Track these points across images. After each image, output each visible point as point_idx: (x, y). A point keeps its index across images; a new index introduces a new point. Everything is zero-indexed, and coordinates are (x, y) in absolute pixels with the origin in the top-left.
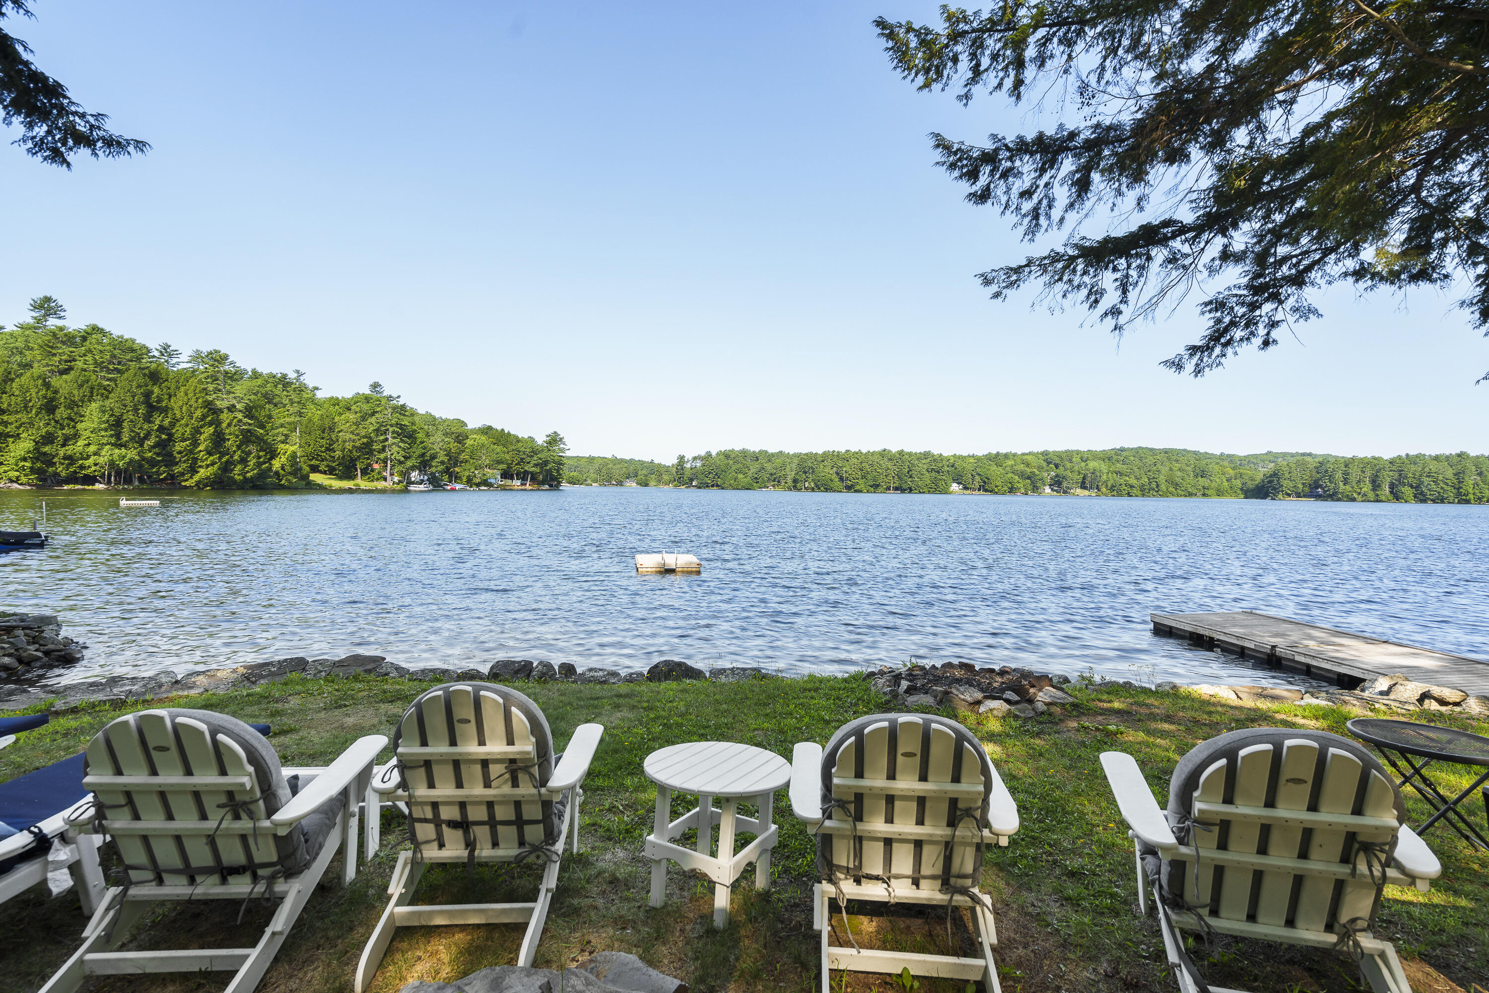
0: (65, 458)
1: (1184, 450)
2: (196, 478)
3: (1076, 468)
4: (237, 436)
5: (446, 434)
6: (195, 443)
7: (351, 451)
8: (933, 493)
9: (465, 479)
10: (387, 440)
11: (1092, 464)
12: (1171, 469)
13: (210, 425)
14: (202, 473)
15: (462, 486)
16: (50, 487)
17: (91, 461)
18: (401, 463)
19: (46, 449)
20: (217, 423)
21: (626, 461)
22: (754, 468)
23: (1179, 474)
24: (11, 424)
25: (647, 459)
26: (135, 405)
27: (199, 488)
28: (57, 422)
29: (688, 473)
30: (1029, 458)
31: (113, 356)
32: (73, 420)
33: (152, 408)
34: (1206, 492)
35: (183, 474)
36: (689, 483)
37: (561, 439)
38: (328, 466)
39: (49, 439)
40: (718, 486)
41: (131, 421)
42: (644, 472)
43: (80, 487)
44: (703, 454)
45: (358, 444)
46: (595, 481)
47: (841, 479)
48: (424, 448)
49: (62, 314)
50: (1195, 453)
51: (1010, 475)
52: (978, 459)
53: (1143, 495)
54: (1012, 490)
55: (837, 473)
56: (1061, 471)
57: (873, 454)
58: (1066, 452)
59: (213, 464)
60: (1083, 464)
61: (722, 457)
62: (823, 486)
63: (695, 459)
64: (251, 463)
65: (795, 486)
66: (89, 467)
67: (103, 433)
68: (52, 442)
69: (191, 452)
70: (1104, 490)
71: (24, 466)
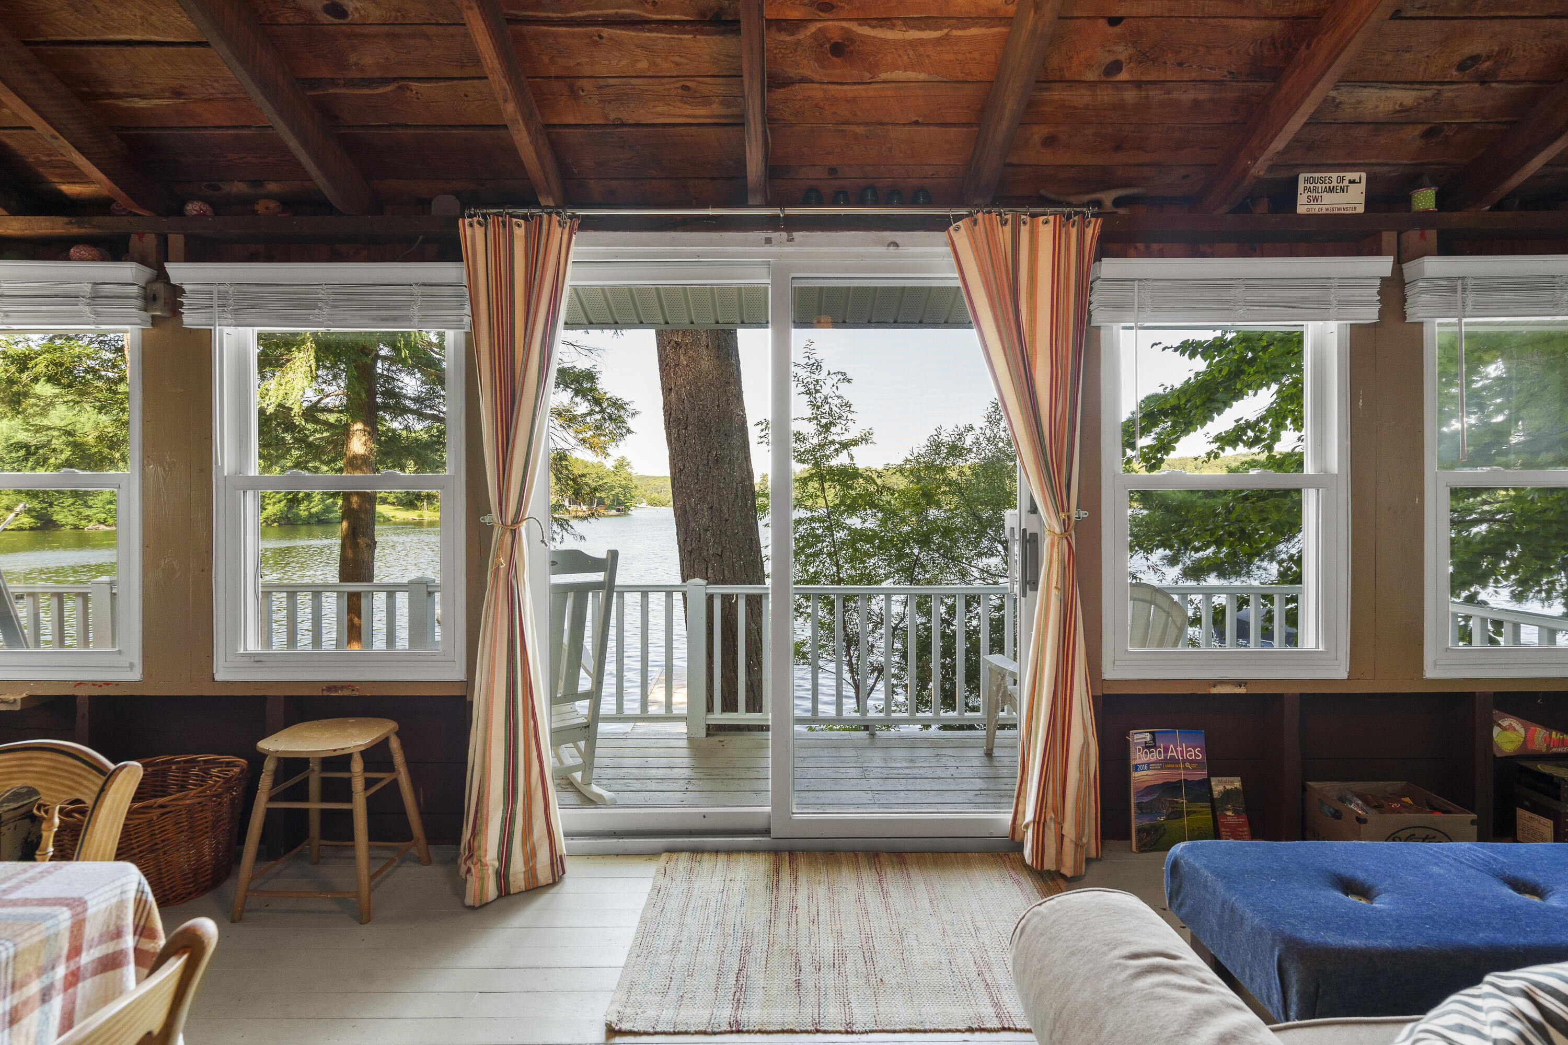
71: (110, 509)
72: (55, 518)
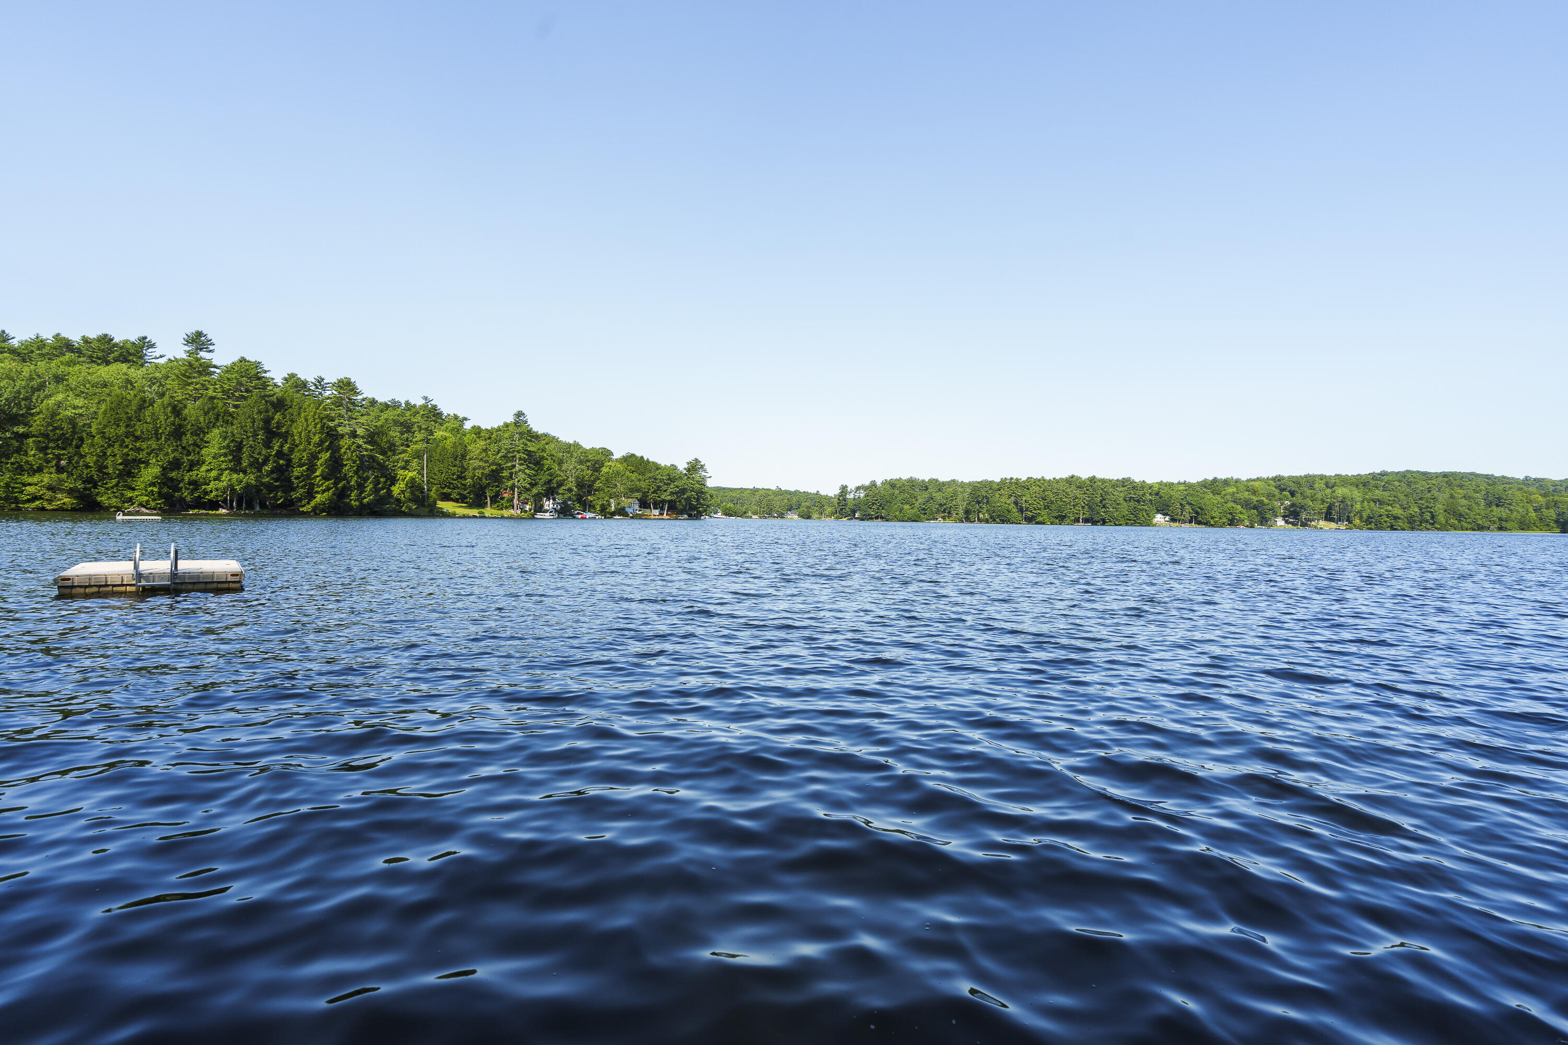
0: (190, 483)
1: (1472, 474)
2: (313, 503)
3: (1319, 496)
4: (354, 462)
5: (581, 462)
6: (312, 468)
7: (480, 479)
8: (1132, 525)
9: (598, 508)
10: (514, 466)
11: (1340, 491)
12: (1452, 497)
13: (327, 450)
14: (319, 498)
15: (592, 515)
16: (178, 512)
17: (212, 485)
18: (528, 490)
19: (173, 474)
20: (334, 449)
21: (789, 493)
22: (922, 498)
23: (1464, 502)
24: (143, 450)
25: (813, 490)
26: (255, 431)
27: (316, 514)
28: (184, 448)
29: (850, 505)
30: (1257, 484)
31: (240, 384)
32: (198, 446)
33: (271, 433)
34: (1504, 524)
35: (300, 500)
36: (851, 515)
37: (702, 466)
38: (459, 494)
39: (176, 464)
40: (882, 518)
41: (251, 447)
42: (807, 504)
43: (204, 511)
44: (867, 483)
45: (487, 471)
46: (755, 513)
47: (1021, 510)
48: (551, 475)
49: (211, 348)
50: (1487, 477)
51: (1230, 504)
52: (1189, 486)
53: (1412, 529)
54: (1233, 522)
55: (1016, 503)
56: (1298, 499)
57: (1057, 481)
58: (1306, 476)
59: (328, 489)
60: (1329, 491)
61: (888, 487)
62: (1000, 518)
63: (858, 488)
64: (368, 489)
65: (967, 517)
66: (211, 492)
67: (222, 459)
68: (179, 468)
69: (308, 477)
70: (1357, 521)
71: (152, 491)
72: (99, 499)
